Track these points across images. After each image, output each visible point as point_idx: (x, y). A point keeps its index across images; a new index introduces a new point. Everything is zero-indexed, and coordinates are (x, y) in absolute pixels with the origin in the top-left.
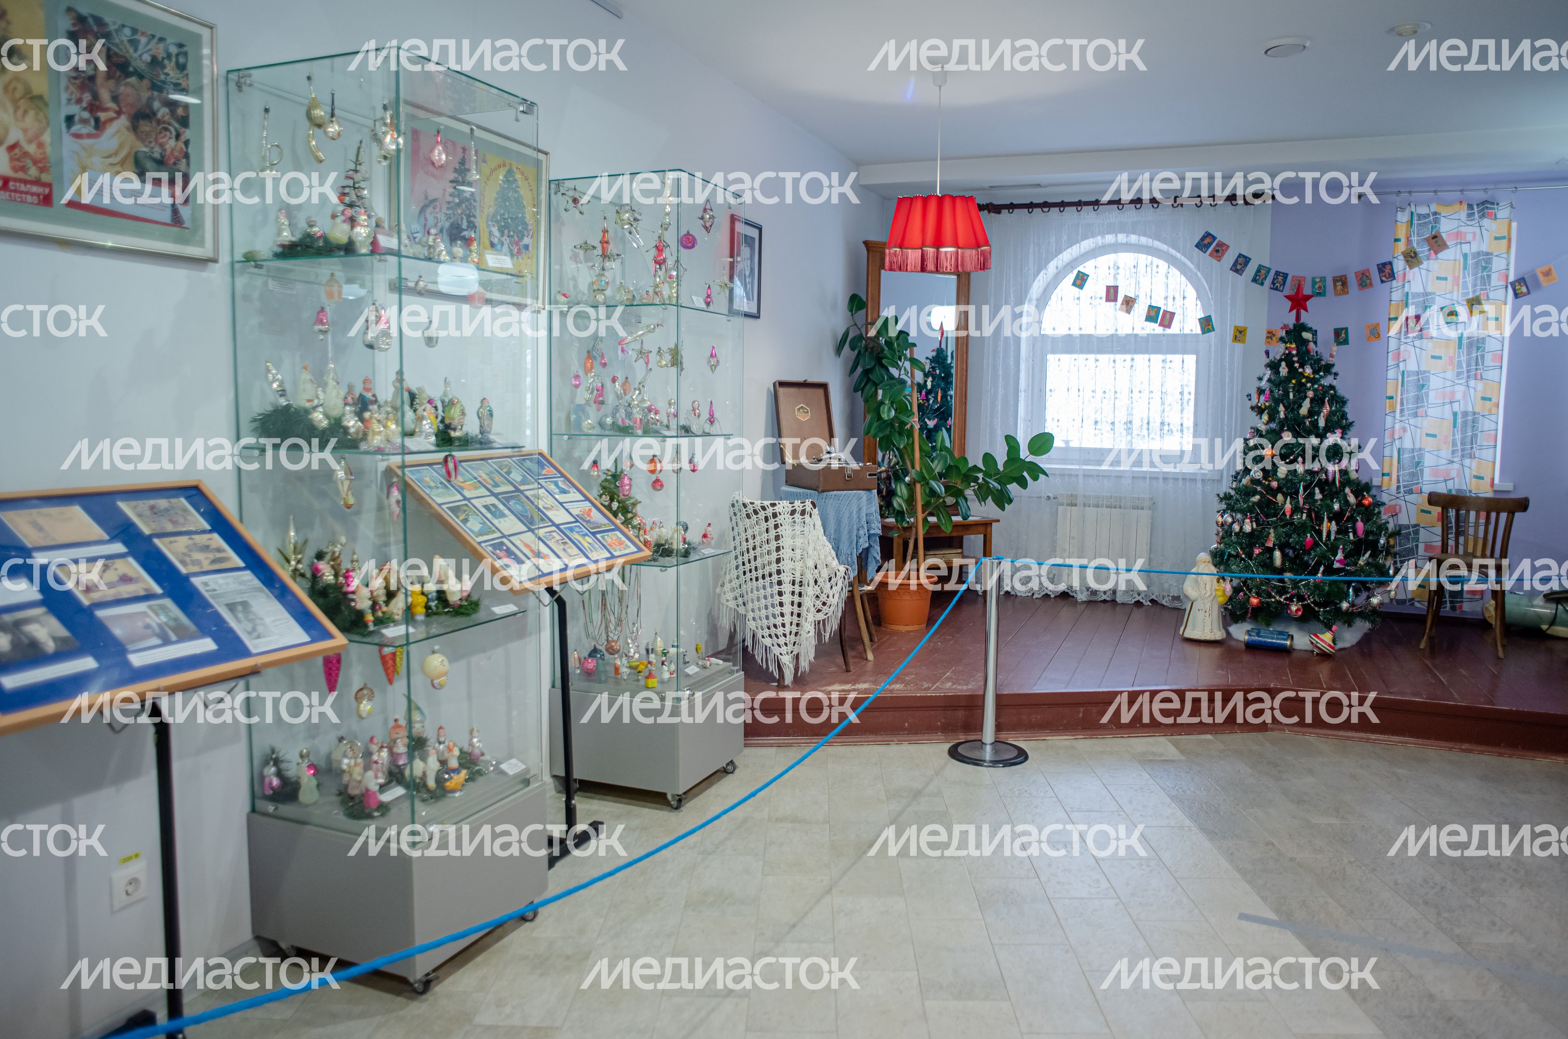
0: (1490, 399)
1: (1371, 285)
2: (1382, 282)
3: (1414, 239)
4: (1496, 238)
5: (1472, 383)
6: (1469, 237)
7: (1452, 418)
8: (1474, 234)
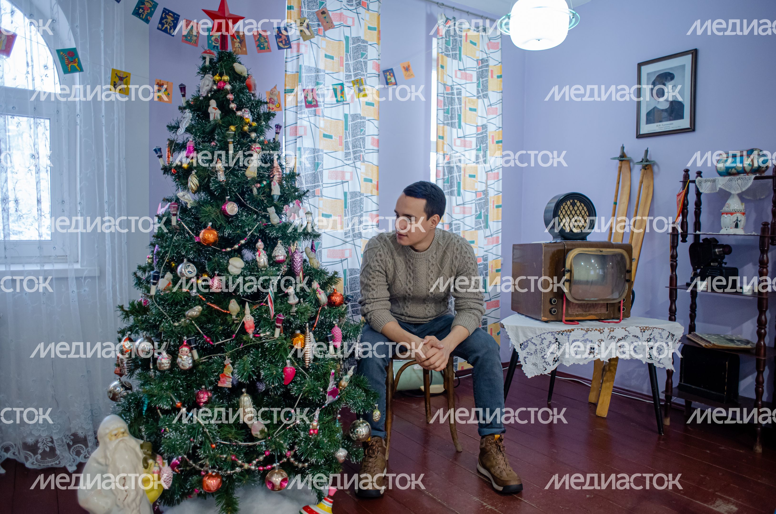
0: (371, 181)
1: (269, 49)
2: (280, 48)
3: (305, 10)
4: (370, 28)
5: (358, 164)
6: (350, 22)
7: (342, 198)
8: (353, 19)
